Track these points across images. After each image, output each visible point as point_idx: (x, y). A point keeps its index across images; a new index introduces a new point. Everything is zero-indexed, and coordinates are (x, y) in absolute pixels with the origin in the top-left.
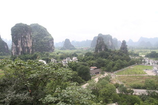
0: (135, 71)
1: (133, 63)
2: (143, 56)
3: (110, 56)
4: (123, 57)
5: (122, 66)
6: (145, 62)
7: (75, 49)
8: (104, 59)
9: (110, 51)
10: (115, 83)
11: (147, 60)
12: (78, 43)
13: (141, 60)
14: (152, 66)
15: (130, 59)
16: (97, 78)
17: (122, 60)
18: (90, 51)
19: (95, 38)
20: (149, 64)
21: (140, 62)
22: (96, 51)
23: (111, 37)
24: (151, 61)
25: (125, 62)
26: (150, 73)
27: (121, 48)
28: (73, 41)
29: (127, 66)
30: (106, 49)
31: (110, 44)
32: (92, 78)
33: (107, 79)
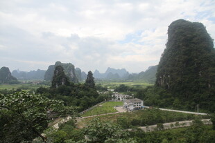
0: (105, 109)
1: (101, 100)
2: (112, 90)
3: (73, 92)
4: (89, 93)
5: (89, 105)
6: (114, 97)
7: (18, 83)
8: (65, 97)
9: (73, 86)
10: (81, 127)
11: (117, 94)
12: (23, 74)
13: (111, 95)
14: (122, 102)
15: (98, 95)
16: (57, 124)
17: (89, 96)
18: (44, 86)
19: (50, 67)
20: (119, 99)
21: (108, 98)
22: (53, 86)
23: (73, 66)
24: (121, 96)
25: (92, 99)
26: (121, 110)
27: (87, 81)
28: (15, 71)
29: (95, 103)
30: (67, 83)
31: (72, 76)
32: (49, 125)
33: (71, 123)
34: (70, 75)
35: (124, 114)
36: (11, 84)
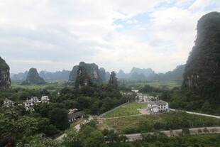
0: (128, 111)
1: (125, 101)
2: (136, 91)
3: (96, 93)
4: (112, 94)
5: (111, 106)
6: (138, 99)
7: (45, 83)
8: (88, 97)
9: (95, 86)
10: (102, 129)
11: (141, 96)
12: (50, 74)
13: (135, 96)
14: (146, 104)
15: (121, 96)
16: (79, 125)
17: (111, 97)
18: (68, 86)
19: (75, 67)
20: (143, 101)
21: (132, 99)
22: (77, 86)
23: (97, 67)
24: (145, 98)
25: (115, 100)
26: (144, 112)
27: (110, 81)
28: (42, 72)
29: (117, 105)
30: (90, 83)
31: (96, 76)
32: (72, 125)
33: (93, 124)
34: (93, 75)
35: (147, 116)
36: (39, 84)
